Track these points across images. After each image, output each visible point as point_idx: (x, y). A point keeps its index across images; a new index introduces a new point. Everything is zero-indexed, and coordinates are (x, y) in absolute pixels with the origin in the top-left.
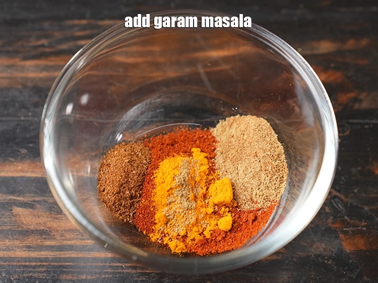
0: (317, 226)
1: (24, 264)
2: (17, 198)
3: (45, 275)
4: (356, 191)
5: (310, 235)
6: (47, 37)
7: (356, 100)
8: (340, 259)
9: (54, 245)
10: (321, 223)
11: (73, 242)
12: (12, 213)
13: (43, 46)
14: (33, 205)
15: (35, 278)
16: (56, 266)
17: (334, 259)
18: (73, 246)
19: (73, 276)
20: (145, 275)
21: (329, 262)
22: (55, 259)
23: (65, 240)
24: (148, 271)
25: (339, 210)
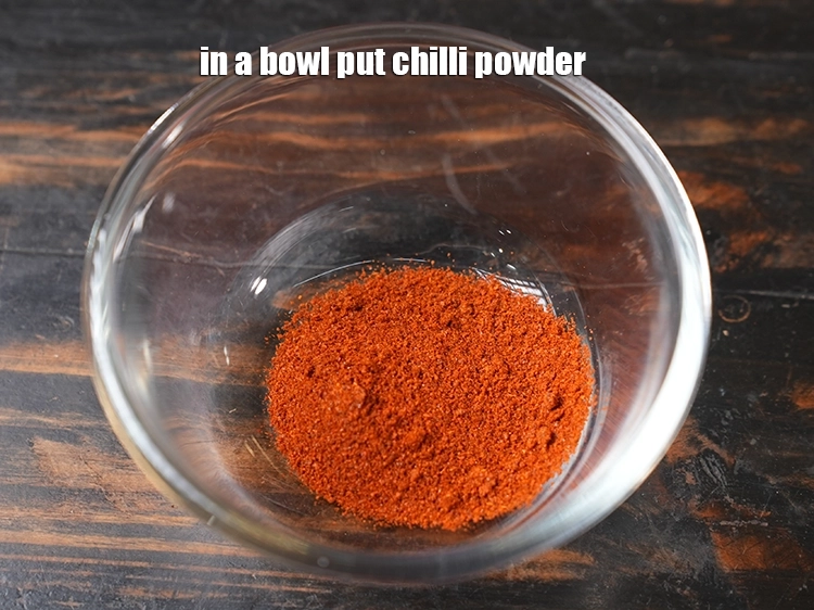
0: (666, 512)
1: (47, 559)
2: (45, 420)
3: (89, 585)
4: (753, 442)
5: (650, 531)
6: (134, 83)
7: (769, 248)
8: (708, 586)
9: (112, 522)
10: (673, 507)
11: (152, 519)
12: (33, 451)
13: (125, 102)
14: (76, 436)
15: (68, 591)
16: (114, 567)
17: (695, 586)
18: (151, 527)
19: (146, 592)
20: (296, 597)
21: (685, 592)
22: (113, 553)
23: (137, 514)
24: (304, 590)
25: (715, 480)
